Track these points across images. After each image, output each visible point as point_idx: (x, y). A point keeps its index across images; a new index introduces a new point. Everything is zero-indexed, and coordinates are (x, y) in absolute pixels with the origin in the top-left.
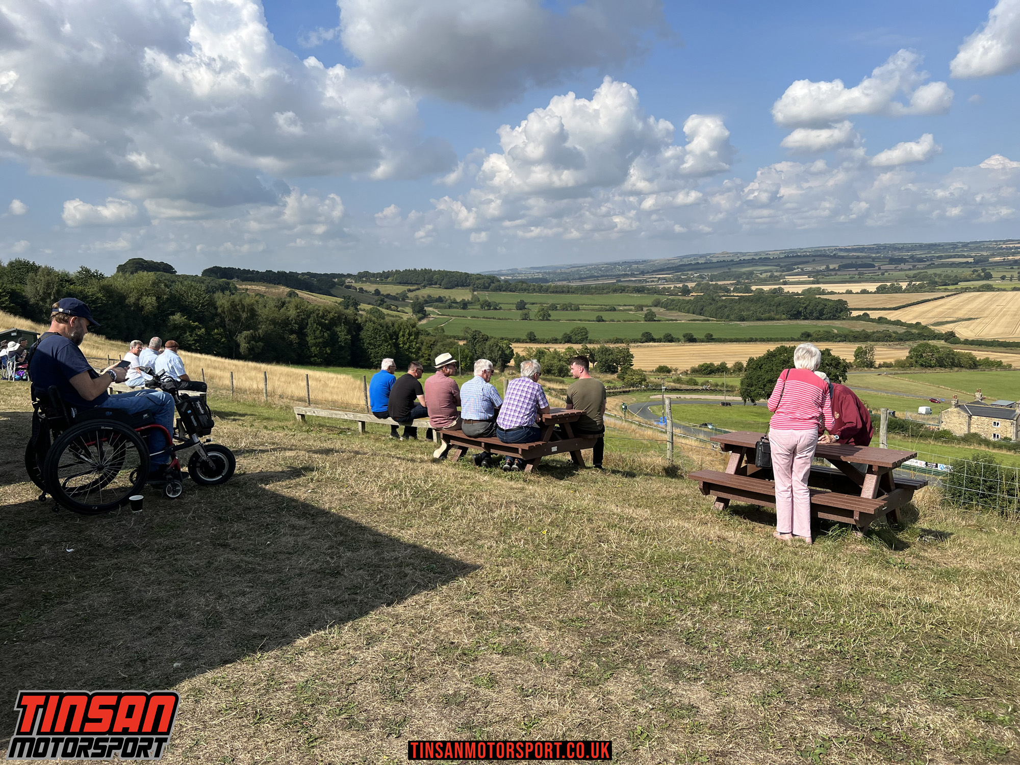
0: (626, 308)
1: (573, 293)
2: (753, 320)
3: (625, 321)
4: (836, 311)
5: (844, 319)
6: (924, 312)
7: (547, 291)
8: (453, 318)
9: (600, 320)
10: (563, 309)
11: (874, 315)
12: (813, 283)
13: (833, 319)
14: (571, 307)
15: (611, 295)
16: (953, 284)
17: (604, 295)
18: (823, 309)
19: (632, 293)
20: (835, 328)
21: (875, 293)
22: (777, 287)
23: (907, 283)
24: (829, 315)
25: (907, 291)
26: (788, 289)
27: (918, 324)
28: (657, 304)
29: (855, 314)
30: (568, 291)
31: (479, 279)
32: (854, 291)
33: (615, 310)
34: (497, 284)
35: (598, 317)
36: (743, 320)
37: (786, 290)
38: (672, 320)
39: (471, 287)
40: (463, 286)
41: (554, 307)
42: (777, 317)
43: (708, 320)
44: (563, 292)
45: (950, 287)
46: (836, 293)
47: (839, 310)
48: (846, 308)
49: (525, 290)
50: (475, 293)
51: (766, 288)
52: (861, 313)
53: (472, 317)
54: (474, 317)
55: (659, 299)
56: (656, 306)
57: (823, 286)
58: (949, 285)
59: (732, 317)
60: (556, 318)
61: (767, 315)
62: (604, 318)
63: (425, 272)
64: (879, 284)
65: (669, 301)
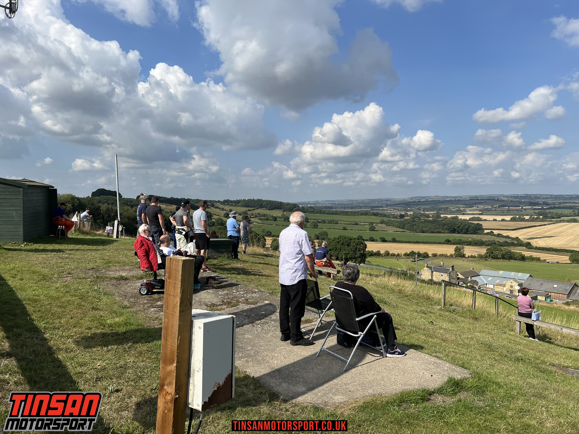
0: (365, 223)
1: (338, 214)
2: (429, 233)
3: (359, 230)
4: (476, 229)
5: (480, 234)
6: (528, 232)
7: (324, 213)
8: (265, 225)
9: (345, 229)
10: (329, 223)
11: (496, 232)
12: (480, 214)
13: (474, 234)
14: (333, 222)
15: (359, 216)
17: (356, 217)
18: (468, 228)
19: (371, 216)
20: (471, 238)
21: (509, 221)
22: (455, 216)
23: (529, 217)
24: (471, 232)
25: (528, 220)
26: (461, 217)
27: (517, 238)
28: (382, 222)
29: (486, 231)
30: (336, 213)
31: (288, 205)
32: (498, 220)
33: (357, 224)
34: (297, 208)
35: (344, 227)
36: (424, 232)
37: (460, 218)
38: (384, 231)
39: (283, 209)
40: (278, 209)
41: (324, 222)
42: (443, 231)
43: (405, 232)
44: (333, 214)
46: (487, 220)
47: (477, 229)
48: (482, 228)
49: (312, 212)
50: (285, 213)
51: (449, 216)
52: (489, 231)
53: (276, 225)
54: (277, 225)
55: (383, 220)
56: (382, 223)
57: (481, 217)
58: (554, 218)
59: (418, 230)
60: (321, 227)
61: (437, 230)
62: (347, 228)
63: (259, 200)
64: (512, 216)
65: (389, 221)
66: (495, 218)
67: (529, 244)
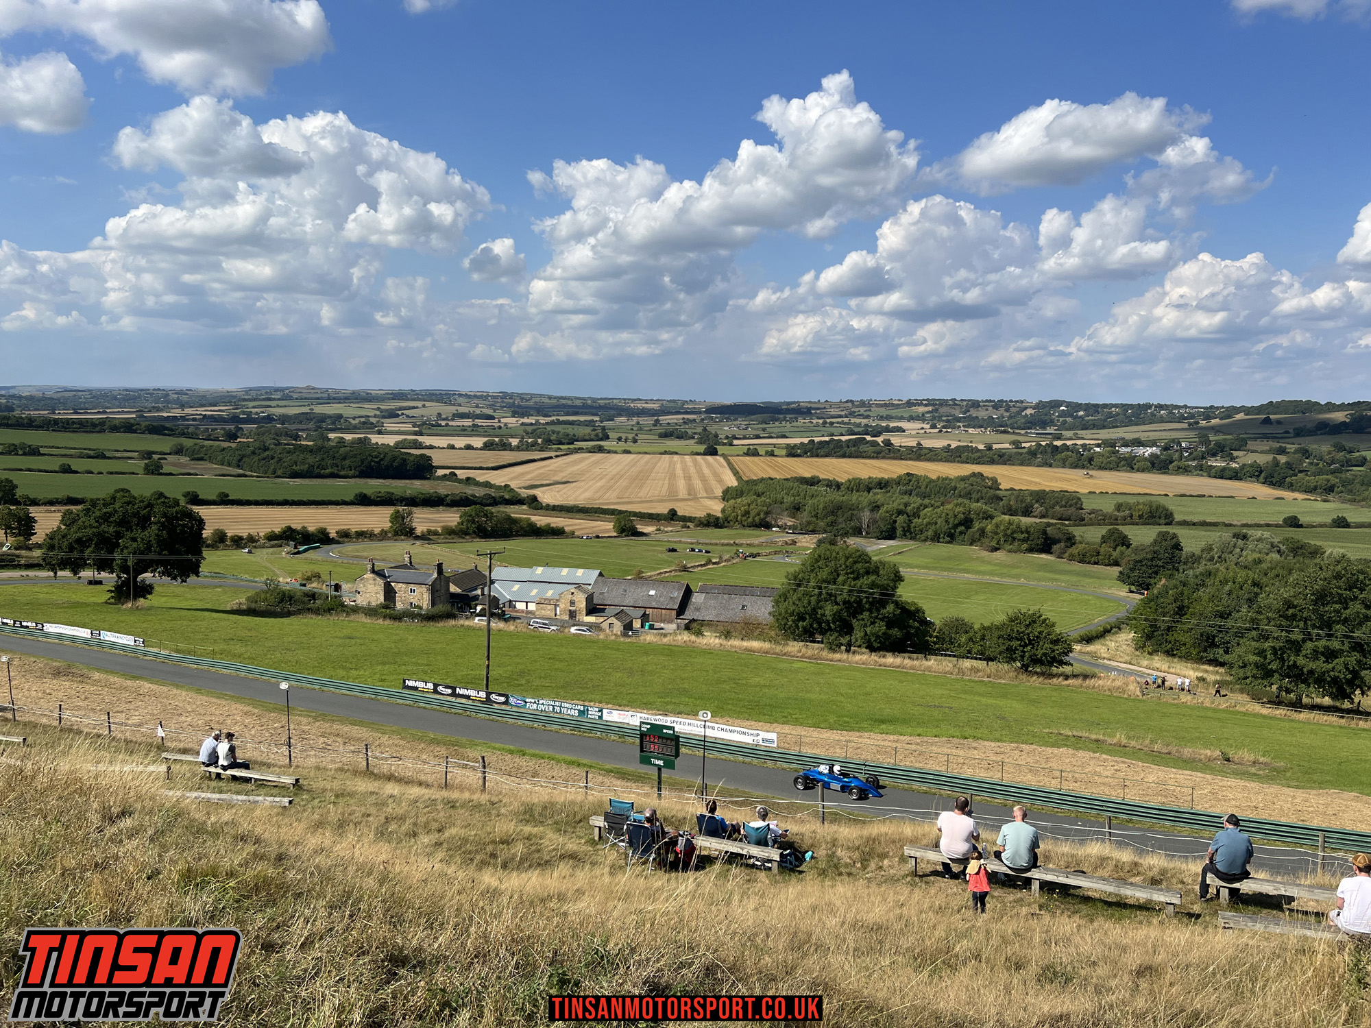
2: (309, 478)
3: (112, 473)
4: (418, 468)
5: (428, 479)
9: (66, 470)
11: (461, 474)
12: (415, 433)
13: (414, 479)
14: (23, 449)
15: (107, 434)
16: (568, 444)
18: (401, 466)
19: (142, 433)
20: (410, 489)
21: (481, 449)
22: (362, 436)
23: (518, 440)
24: (409, 473)
25: (518, 448)
26: (375, 439)
27: (507, 486)
28: (179, 451)
29: (440, 472)
32: (457, 446)
36: (296, 477)
37: (373, 441)
38: (189, 474)
42: (342, 473)
43: (246, 476)
45: (562, 447)
46: (435, 447)
47: (421, 468)
48: (431, 465)
51: (348, 437)
52: (447, 472)
55: (181, 445)
56: (178, 453)
57: (420, 439)
58: (563, 444)
59: (279, 472)
61: (328, 471)
62: (74, 468)
64: (486, 439)
65: (197, 447)
66: (452, 443)
67: (534, 499)
